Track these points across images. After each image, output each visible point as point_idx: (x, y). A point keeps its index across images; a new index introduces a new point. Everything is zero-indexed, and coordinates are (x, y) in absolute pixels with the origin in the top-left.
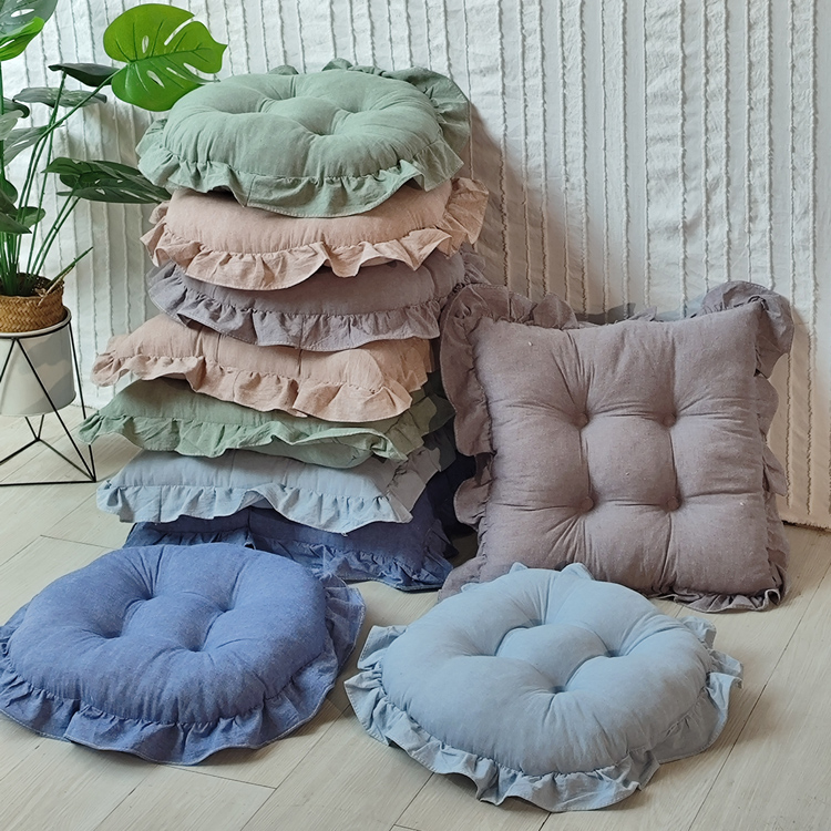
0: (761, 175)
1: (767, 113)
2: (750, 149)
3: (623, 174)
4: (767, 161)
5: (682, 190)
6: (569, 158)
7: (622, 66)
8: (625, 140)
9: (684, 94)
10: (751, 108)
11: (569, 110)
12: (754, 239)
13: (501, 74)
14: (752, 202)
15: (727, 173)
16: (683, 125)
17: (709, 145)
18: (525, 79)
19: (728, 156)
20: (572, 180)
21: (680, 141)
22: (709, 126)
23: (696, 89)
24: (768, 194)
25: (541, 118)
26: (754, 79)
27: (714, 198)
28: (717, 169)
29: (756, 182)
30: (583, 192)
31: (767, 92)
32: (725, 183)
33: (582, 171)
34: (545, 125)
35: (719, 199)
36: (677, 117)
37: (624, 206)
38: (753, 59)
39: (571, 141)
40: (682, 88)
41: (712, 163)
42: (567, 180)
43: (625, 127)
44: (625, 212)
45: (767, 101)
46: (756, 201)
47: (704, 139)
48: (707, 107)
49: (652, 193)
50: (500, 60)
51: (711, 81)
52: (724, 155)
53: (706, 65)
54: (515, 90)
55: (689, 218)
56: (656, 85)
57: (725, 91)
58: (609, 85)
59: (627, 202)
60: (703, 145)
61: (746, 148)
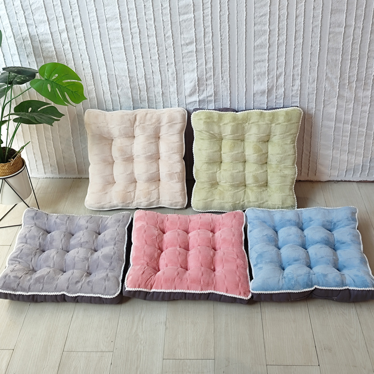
0: (298, 70)
1: (301, 49)
2: (294, 62)
3: (244, 75)
4: (300, 65)
5: (267, 78)
6: (223, 71)
7: (245, 36)
8: (246, 63)
9: (269, 44)
10: (295, 47)
11: (223, 54)
12: (294, 93)
13: (195, 44)
14: (293, 80)
15: (285, 71)
16: (268, 56)
17: (278, 62)
18: (205, 45)
19: (285, 65)
20: (224, 79)
21: (267, 61)
22: (279, 55)
23: (274, 42)
24: (300, 77)
25: (212, 58)
26: (297, 36)
27: (279, 80)
28: (282, 70)
29: (295, 73)
30: (229, 83)
31: (302, 41)
32: (284, 74)
33: (228, 76)
34: (213, 61)
35: (281, 80)
36: (266, 53)
37: (245, 86)
38: (297, 29)
39: (224, 65)
40: (269, 42)
41: (279, 68)
42: (222, 79)
43: (246, 58)
44: (245, 88)
45: (301, 44)
46: (295, 79)
47: (276, 60)
48: (278, 48)
49: (256, 80)
50: (195, 39)
51: (280, 38)
52: (284, 64)
53: (278, 33)
54: (201, 49)
55: (270, 88)
56: (258, 42)
57: (285, 42)
58: (240, 43)
59: (246, 85)
60: (276, 62)
61: (293, 61)
